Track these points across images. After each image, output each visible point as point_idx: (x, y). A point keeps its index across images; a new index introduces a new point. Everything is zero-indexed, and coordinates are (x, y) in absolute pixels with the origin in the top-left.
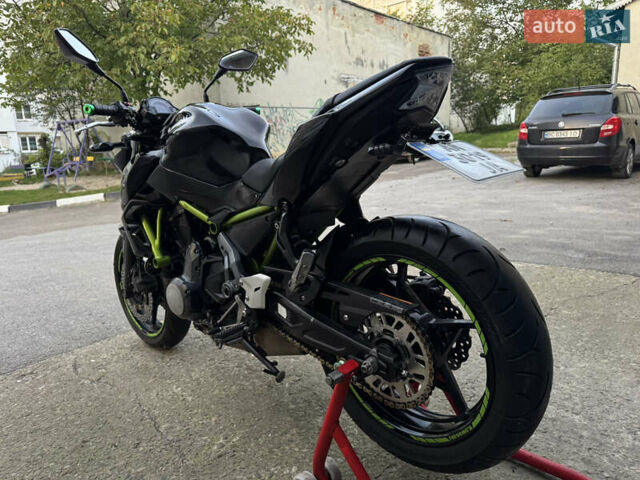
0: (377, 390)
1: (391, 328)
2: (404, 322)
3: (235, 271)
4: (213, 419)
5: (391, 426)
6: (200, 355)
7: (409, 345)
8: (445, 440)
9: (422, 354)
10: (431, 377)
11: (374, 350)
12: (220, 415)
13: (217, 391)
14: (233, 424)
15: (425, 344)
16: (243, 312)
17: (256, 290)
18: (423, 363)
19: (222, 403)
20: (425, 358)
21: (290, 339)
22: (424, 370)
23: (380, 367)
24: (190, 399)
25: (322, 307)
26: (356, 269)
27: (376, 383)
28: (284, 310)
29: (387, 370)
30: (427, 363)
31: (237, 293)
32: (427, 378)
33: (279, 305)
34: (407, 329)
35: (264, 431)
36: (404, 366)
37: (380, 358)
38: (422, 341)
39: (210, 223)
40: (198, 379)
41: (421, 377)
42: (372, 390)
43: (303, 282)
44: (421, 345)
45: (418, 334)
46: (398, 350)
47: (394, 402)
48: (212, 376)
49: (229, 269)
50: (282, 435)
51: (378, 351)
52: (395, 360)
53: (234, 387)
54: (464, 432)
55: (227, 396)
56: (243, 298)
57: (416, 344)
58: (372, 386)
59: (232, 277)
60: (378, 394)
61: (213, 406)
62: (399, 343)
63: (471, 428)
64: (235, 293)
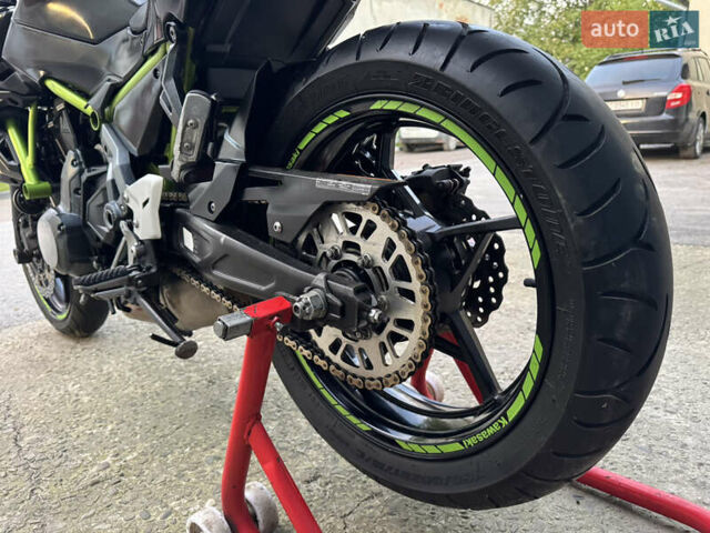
0: (337, 359)
1: (357, 239)
2: (377, 219)
3: (120, 182)
4: (110, 427)
5: (365, 427)
6: (125, 344)
7: (386, 266)
8: (457, 447)
9: (409, 279)
10: (425, 321)
11: (321, 276)
12: (123, 421)
13: (132, 388)
14: (136, 434)
15: (414, 255)
16: (133, 248)
17: (145, 204)
18: (410, 295)
19: (132, 405)
20: (415, 285)
21: (206, 289)
22: (416, 312)
23: (329, 306)
24: (86, 399)
25: (242, 217)
26: (302, 146)
27: (335, 347)
28: (190, 234)
29: (342, 311)
30: (419, 296)
31: (124, 219)
32: (418, 324)
33: (185, 230)
34: (384, 231)
35: (180, 444)
36: (374, 302)
37: (329, 289)
38: (409, 249)
39: (89, 111)
40: (109, 373)
41: (408, 325)
42: (329, 361)
43: (193, 157)
44: (408, 259)
45: (401, 238)
46: (367, 278)
47: (363, 379)
48: (131, 370)
49: (113, 181)
50: (206, 450)
51: (327, 278)
52: (357, 291)
53: (157, 384)
54: (491, 431)
55: (144, 395)
56: (131, 227)
57: (400, 258)
58: (328, 353)
59: (117, 194)
60: (338, 367)
61: (116, 409)
62: (369, 264)
63: (504, 422)
64: (120, 219)
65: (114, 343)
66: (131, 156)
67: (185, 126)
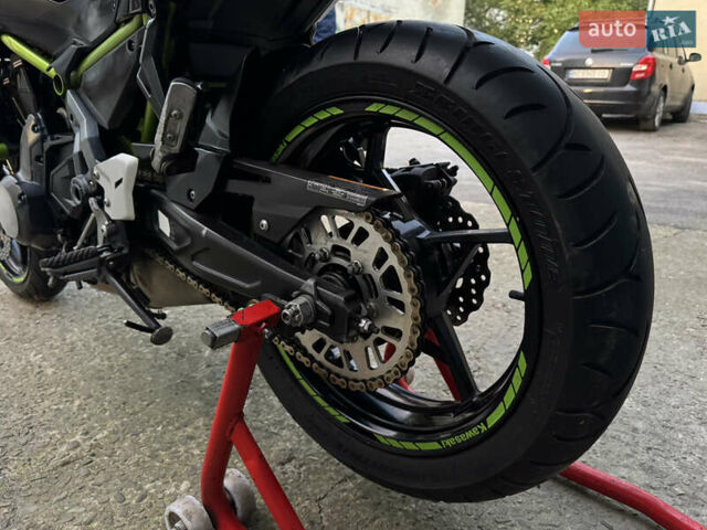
0: (320, 357)
1: (347, 244)
2: (369, 228)
3: (89, 156)
4: (77, 402)
5: (344, 419)
6: (89, 311)
7: (377, 274)
8: (434, 446)
9: (400, 290)
10: (415, 333)
11: (311, 282)
12: (90, 396)
13: (97, 360)
14: (106, 410)
15: (406, 269)
16: (103, 227)
17: (118, 183)
18: (401, 305)
19: (101, 378)
20: (406, 297)
21: (182, 274)
22: (404, 321)
23: (318, 313)
24: (50, 371)
25: (225, 210)
27: (319, 345)
28: (166, 219)
29: (332, 319)
30: (409, 307)
31: (94, 195)
32: (407, 333)
33: (160, 213)
34: (375, 241)
35: (152, 422)
36: (364, 312)
37: (319, 296)
38: (401, 262)
39: (52, 73)
40: (72, 343)
41: (397, 334)
42: (312, 358)
44: (400, 271)
45: (394, 250)
46: (356, 285)
47: (347, 380)
48: (96, 340)
49: (81, 153)
50: (178, 429)
51: (316, 284)
52: (348, 300)
53: (124, 356)
54: (469, 434)
55: (111, 367)
56: (101, 204)
57: (391, 269)
58: (311, 351)
59: (85, 169)
60: (321, 365)
61: (82, 383)
62: (360, 270)
63: (483, 428)
64: (89, 195)
65: (76, 308)
66: (101, 128)
67: (169, 116)
